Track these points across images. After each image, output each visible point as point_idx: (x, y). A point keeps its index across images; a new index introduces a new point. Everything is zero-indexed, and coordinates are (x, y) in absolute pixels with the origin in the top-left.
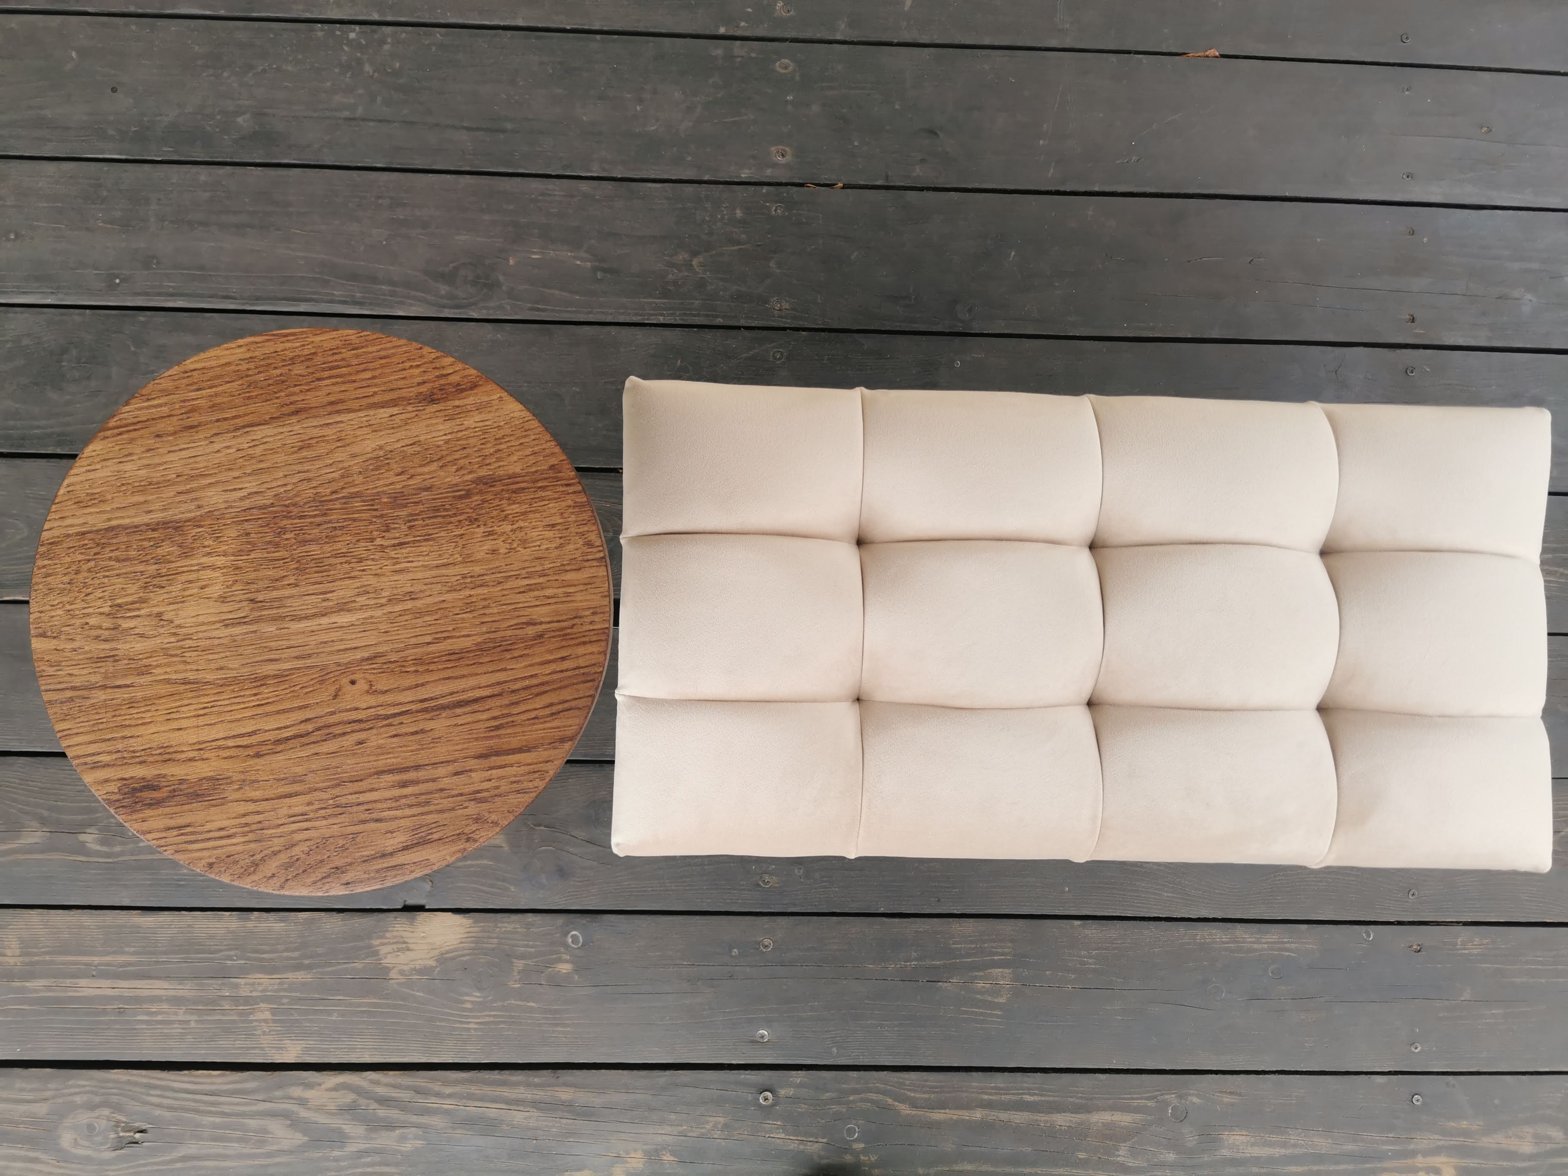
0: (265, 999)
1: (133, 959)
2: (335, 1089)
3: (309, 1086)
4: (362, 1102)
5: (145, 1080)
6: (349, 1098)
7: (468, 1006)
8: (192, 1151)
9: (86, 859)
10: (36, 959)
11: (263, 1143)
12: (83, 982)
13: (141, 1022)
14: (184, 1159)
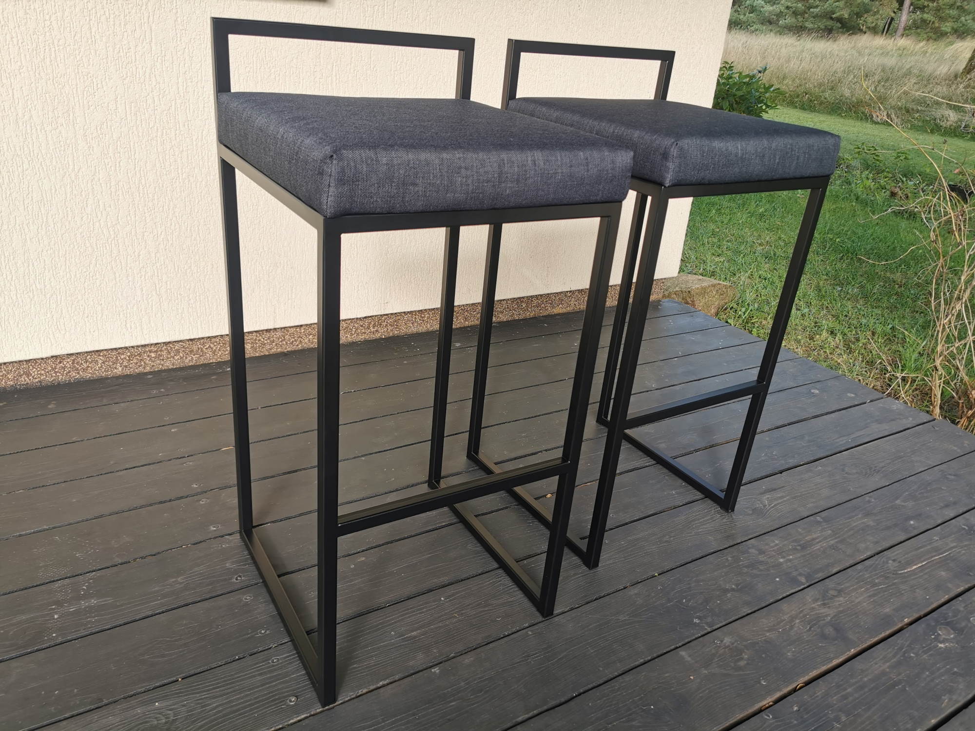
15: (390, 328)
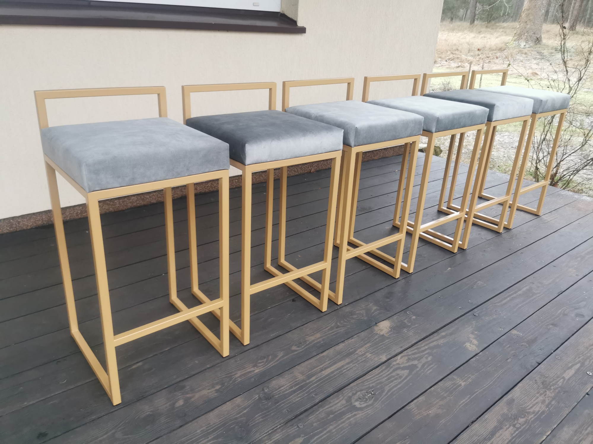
0: (366, 353)
1: (329, 362)
2: (401, 358)
3: (396, 361)
4: (409, 357)
5: (360, 382)
6: (406, 358)
7: (406, 332)
8: (388, 388)
9: (298, 352)
10: (307, 374)
11: (401, 377)
12: (323, 372)
13: (345, 372)
14: (388, 391)
15: (316, 167)
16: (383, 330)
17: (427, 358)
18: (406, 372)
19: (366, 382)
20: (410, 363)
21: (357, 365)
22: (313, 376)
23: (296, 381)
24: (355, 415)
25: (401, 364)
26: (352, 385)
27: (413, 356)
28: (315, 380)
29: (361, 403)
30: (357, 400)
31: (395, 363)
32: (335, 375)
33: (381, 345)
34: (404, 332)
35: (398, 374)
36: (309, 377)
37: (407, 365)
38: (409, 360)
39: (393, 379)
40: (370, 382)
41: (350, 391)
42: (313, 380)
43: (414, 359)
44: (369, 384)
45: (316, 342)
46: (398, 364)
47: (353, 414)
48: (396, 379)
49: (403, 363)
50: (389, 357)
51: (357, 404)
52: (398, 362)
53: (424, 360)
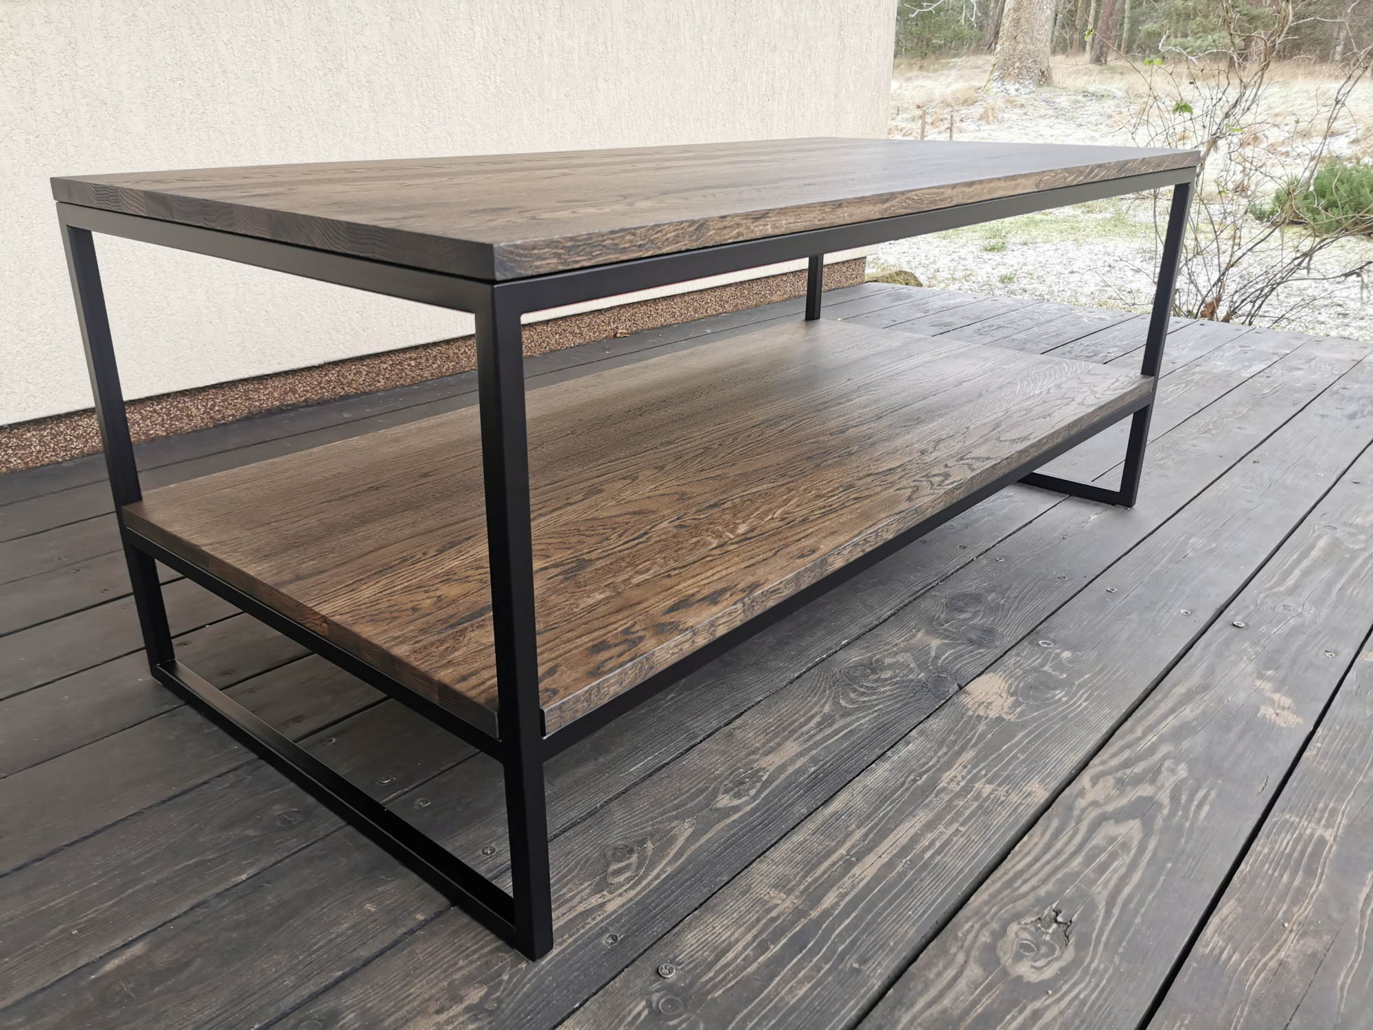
0: (972, 782)
2: (1095, 780)
3: (1082, 793)
7: (1065, 698)
8: (1105, 893)
9: (740, 814)
10: (802, 887)
11: (1125, 846)
12: (856, 871)
13: (932, 857)
14: (1110, 904)
16: (990, 703)
17: (1173, 771)
18: (1133, 828)
19: (1019, 882)
20: (1133, 794)
21: (963, 829)
22: (827, 892)
23: (774, 920)
24: (1036, 1015)
25: (1105, 804)
26: (975, 901)
27: (1128, 771)
28: (837, 904)
29: (1038, 964)
30: (1018, 958)
31: (1082, 803)
32: (901, 875)
33: (1010, 750)
34: (1060, 699)
35: (1112, 840)
36: (814, 897)
37: (1123, 802)
38: (1121, 784)
39: (1103, 857)
40: (1034, 882)
41: (977, 926)
42: (834, 906)
43: (1137, 780)
44: (1034, 888)
45: (791, 769)
46: (1094, 804)
47: (1027, 1013)
48: (1113, 856)
49: (1109, 799)
50: (1054, 785)
51: (1024, 969)
52: (1090, 797)
53: (1168, 781)
